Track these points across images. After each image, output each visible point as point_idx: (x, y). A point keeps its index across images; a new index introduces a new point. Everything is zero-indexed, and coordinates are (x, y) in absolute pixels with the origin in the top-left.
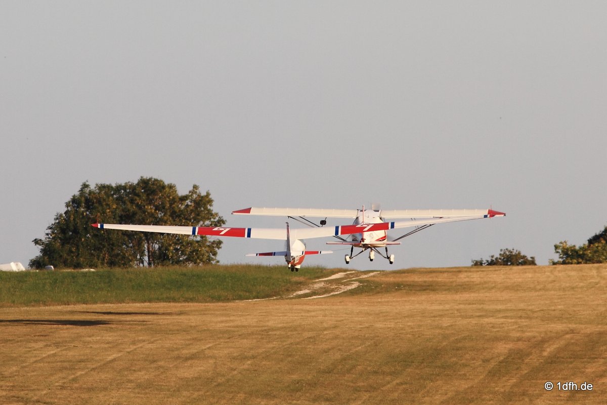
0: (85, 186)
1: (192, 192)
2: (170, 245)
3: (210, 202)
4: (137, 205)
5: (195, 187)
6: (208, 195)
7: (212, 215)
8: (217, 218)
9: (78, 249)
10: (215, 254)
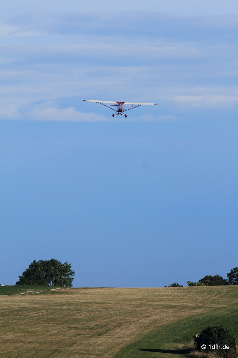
0: (35, 261)
1: (65, 264)
2: (58, 279)
3: (70, 267)
4: (49, 267)
5: (66, 262)
6: (70, 264)
7: (71, 270)
8: (72, 272)
9: (30, 279)
10: (71, 282)
